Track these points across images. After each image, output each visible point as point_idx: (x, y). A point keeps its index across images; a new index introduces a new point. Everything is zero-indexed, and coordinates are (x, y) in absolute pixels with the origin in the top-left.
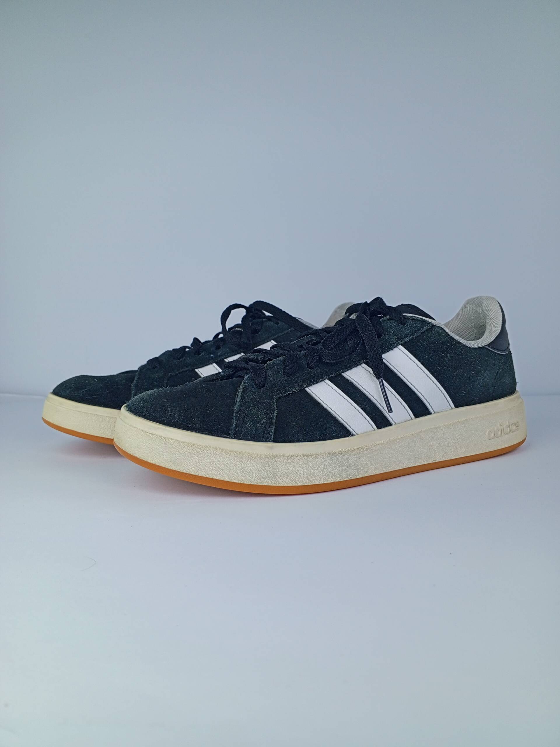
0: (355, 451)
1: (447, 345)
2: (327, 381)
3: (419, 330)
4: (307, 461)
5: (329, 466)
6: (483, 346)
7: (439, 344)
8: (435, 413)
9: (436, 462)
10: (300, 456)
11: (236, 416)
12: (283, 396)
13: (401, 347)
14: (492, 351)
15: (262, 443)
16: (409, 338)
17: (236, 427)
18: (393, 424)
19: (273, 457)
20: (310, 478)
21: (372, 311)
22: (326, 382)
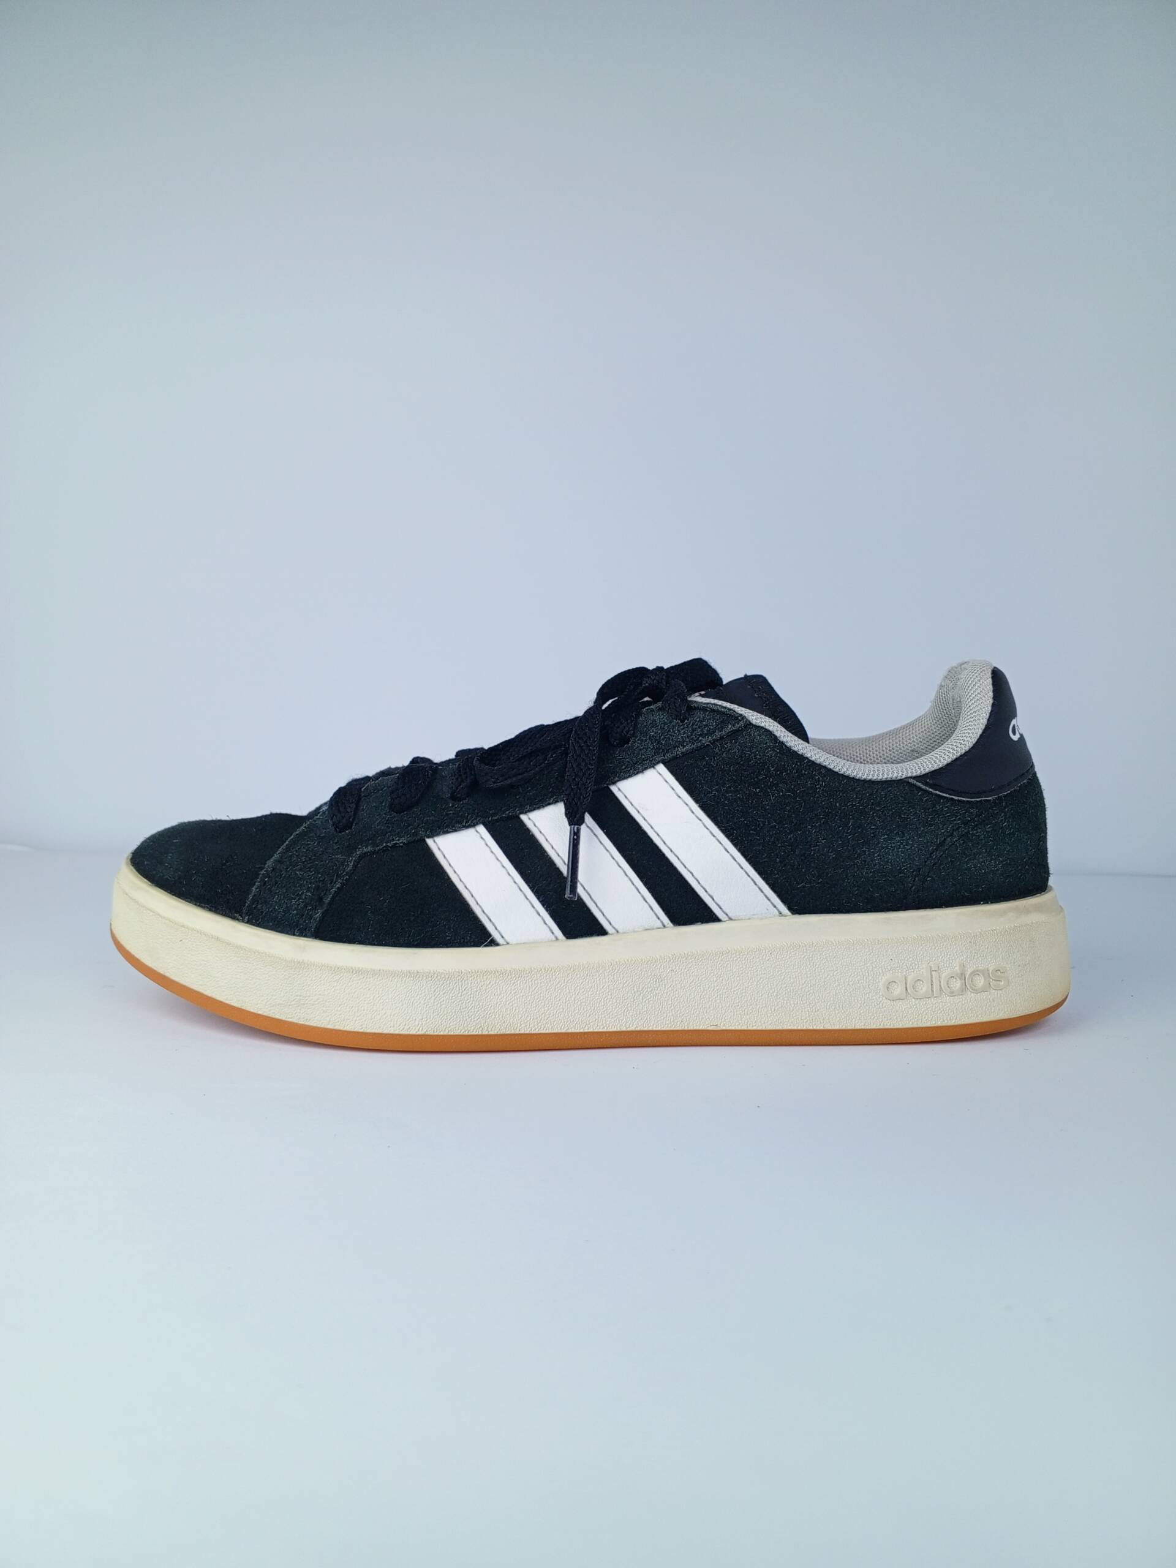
0: (485, 977)
1: (768, 770)
2: (481, 829)
3: (711, 733)
4: (369, 984)
5: (415, 1001)
6: (904, 776)
7: (749, 766)
8: (730, 919)
9: (718, 1029)
10: (354, 972)
11: (262, 880)
12: (375, 851)
13: (661, 767)
14: (926, 791)
15: (295, 937)
16: (681, 750)
17: (254, 901)
18: (610, 932)
19: (301, 965)
20: (372, 1019)
21: (646, 687)
22: (478, 830)
